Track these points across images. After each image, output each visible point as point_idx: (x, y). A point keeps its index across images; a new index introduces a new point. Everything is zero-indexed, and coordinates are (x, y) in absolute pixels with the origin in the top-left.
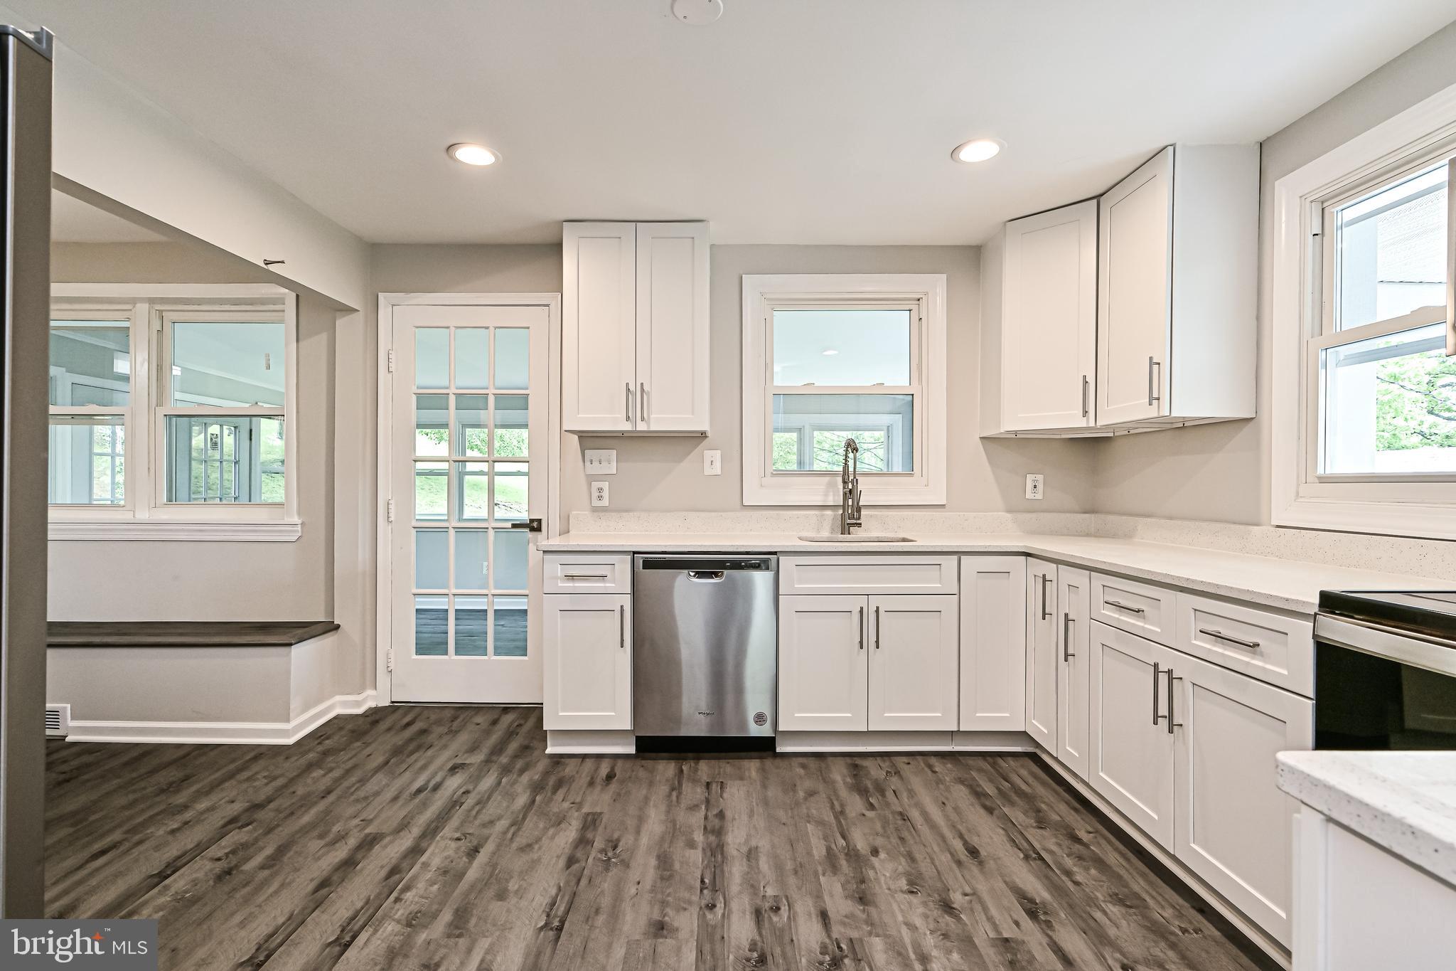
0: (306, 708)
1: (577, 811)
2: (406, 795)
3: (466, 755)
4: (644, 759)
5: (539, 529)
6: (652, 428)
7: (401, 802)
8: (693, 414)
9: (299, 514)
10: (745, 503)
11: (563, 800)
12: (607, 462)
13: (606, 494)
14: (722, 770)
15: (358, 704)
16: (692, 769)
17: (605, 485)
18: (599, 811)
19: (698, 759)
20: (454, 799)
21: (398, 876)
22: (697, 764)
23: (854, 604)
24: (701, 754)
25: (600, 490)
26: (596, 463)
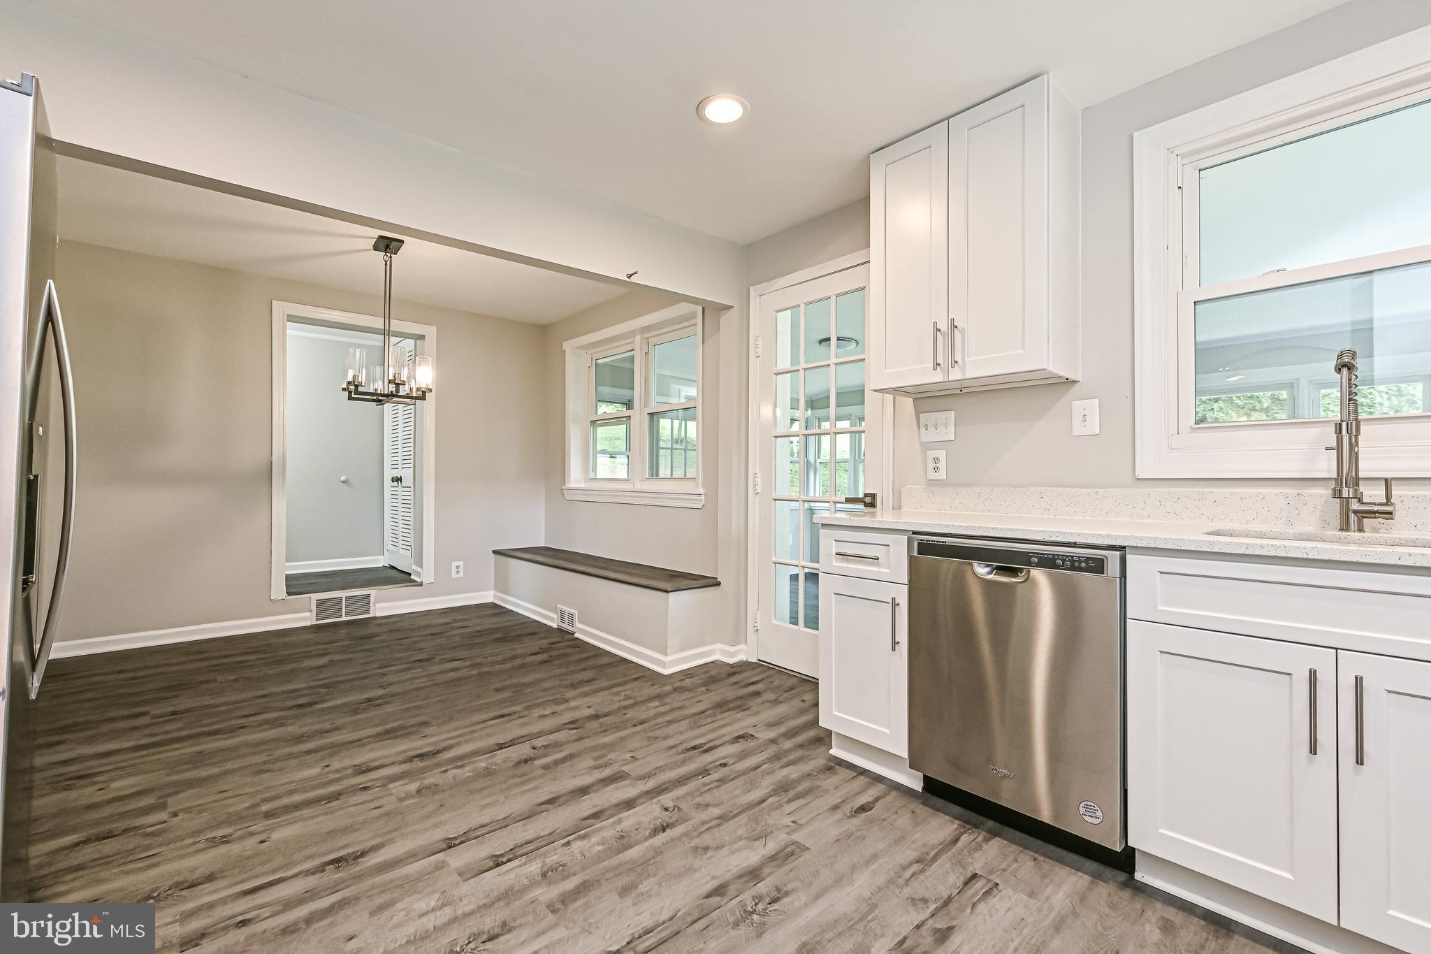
0: (682, 649)
1: (787, 834)
2: (680, 749)
3: (763, 728)
4: (925, 803)
5: (872, 505)
6: (968, 376)
7: (673, 751)
8: (1024, 349)
9: (704, 486)
10: (1141, 474)
11: (789, 814)
12: (944, 426)
13: (942, 465)
14: (1014, 866)
15: (731, 654)
16: (974, 843)
17: (942, 455)
18: (807, 845)
19: (993, 834)
20: (706, 768)
21: (593, 821)
22: (986, 840)
23: (1300, 662)
24: (1007, 829)
25: (936, 460)
26: (932, 429)
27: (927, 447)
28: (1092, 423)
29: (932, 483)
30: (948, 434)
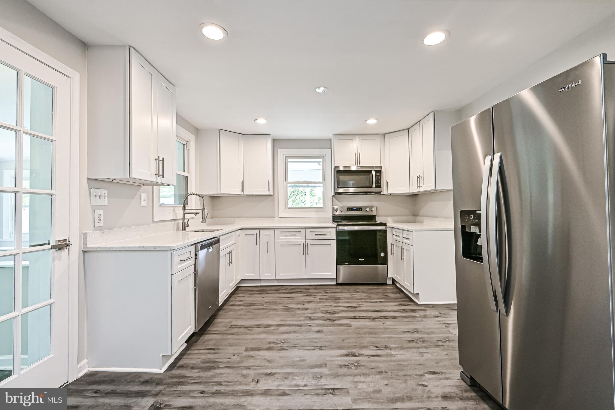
10: (155, 220)
12: (104, 197)
13: (102, 218)
17: (102, 213)
25: (99, 216)
26: (98, 198)
27: (94, 208)
28: (145, 202)
29: (96, 229)
30: (105, 201)
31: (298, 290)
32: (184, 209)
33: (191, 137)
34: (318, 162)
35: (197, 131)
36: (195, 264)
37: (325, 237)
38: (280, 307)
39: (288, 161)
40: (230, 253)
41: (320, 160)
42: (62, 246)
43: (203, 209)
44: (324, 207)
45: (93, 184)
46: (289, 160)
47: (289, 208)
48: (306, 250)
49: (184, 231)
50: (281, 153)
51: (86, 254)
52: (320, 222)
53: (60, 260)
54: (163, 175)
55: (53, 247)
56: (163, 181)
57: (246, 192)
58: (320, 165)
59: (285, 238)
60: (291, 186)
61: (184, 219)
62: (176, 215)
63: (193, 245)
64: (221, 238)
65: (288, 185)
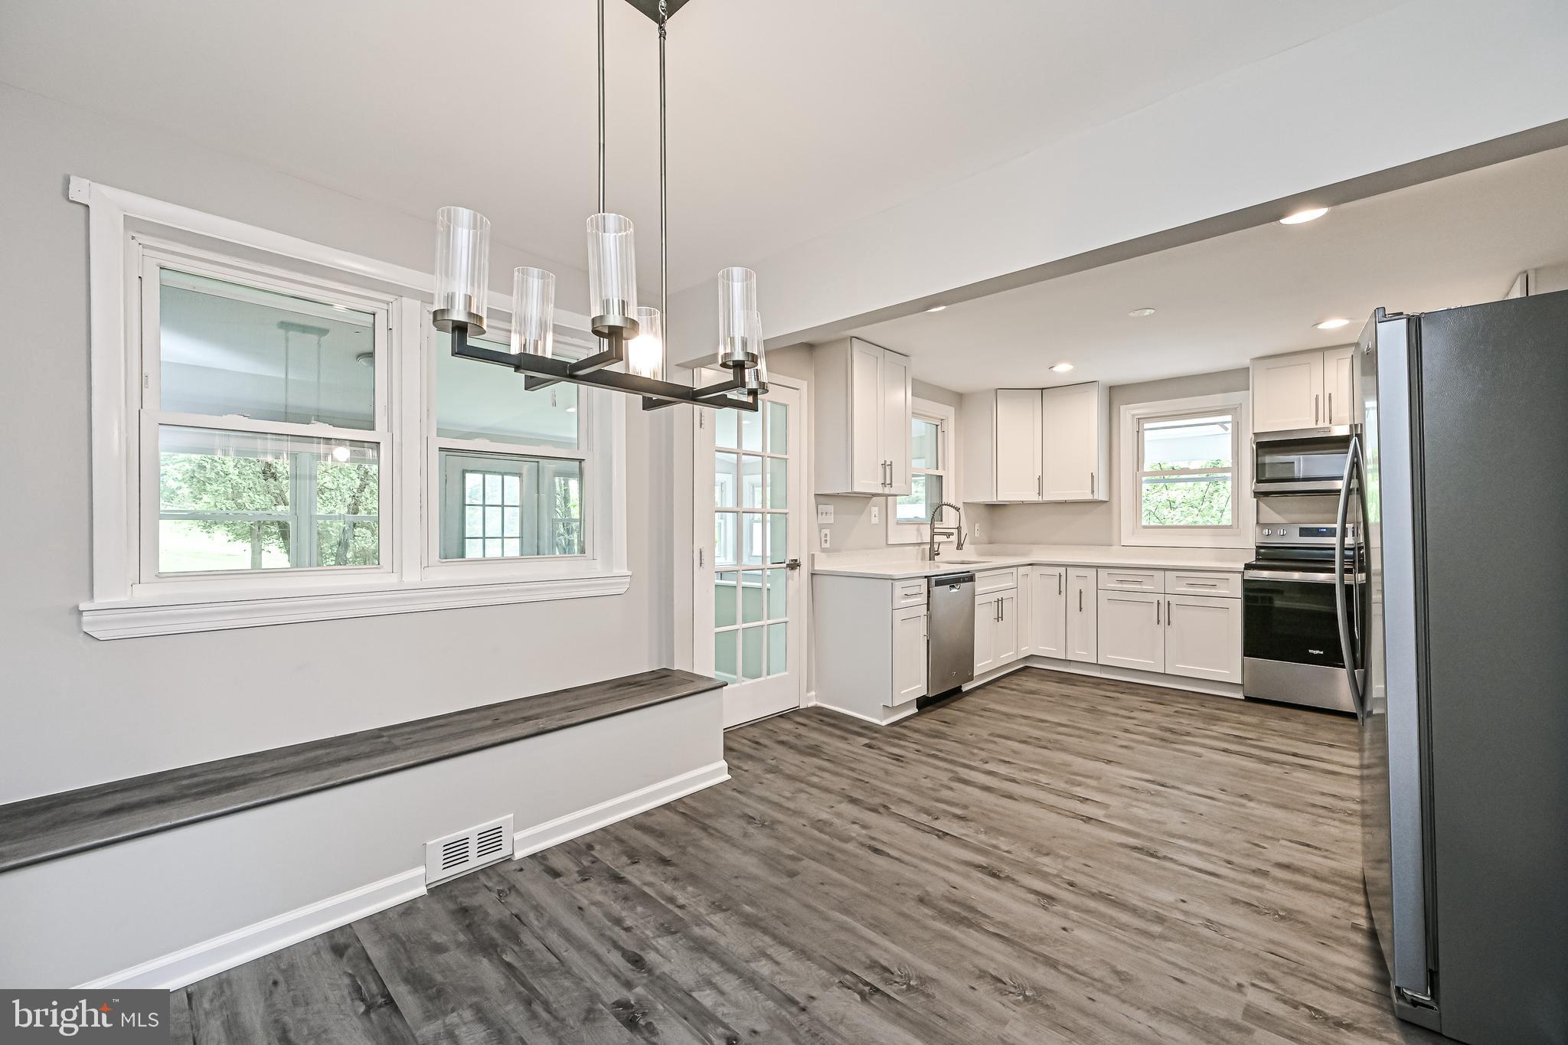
27: (821, 527)
28: (877, 518)
29: (824, 550)
30: (830, 519)
31: (1140, 691)
32: (932, 528)
33: (948, 412)
34: (1222, 424)
35: (959, 399)
36: (928, 604)
37: (1213, 591)
38: (1084, 705)
39: (1145, 427)
40: (1000, 601)
41: (1228, 418)
42: (794, 565)
43: (959, 529)
44: (1235, 526)
45: (822, 499)
46: (1147, 426)
47: (1145, 527)
48: (1164, 614)
49: (932, 562)
50: (1128, 413)
51: (814, 576)
52: (1221, 560)
53: (793, 580)
54: (891, 484)
55: (788, 565)
56: (893, 491)
57: (1046, 498)
58: (1226, 429)
59: (1119, 586)
60: (1148, 481)
61: (932, 542)
62: (921, 536)
63: (926, 577)
64: (977, 575)
65: (1144, 479)
